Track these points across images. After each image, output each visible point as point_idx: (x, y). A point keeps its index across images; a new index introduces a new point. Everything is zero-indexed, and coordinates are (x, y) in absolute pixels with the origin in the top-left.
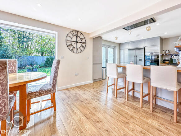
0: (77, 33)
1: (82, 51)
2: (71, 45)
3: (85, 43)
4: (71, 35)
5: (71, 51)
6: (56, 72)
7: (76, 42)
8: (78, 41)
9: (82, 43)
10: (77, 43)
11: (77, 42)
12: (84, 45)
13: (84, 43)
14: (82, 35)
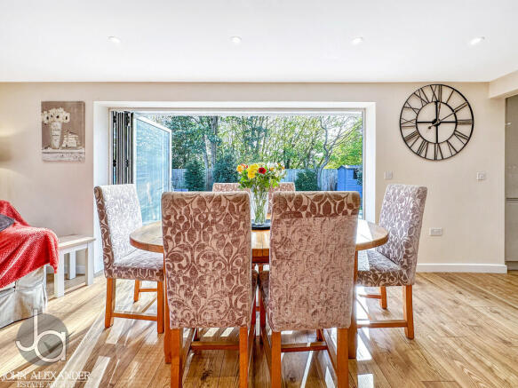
0: (436, 92)
1: (457, 152)
2: (417, 134)
3: (471, 122)
4: (416, 103)
5: (418, 154)
6: (416, 223)
7: (433, 122)
8: (441, 118)
9: (456, 122)
10: (437, 126)
11: (436, 123)
12: (465, 130)
13: (465, 122)
14: (455, 95)
